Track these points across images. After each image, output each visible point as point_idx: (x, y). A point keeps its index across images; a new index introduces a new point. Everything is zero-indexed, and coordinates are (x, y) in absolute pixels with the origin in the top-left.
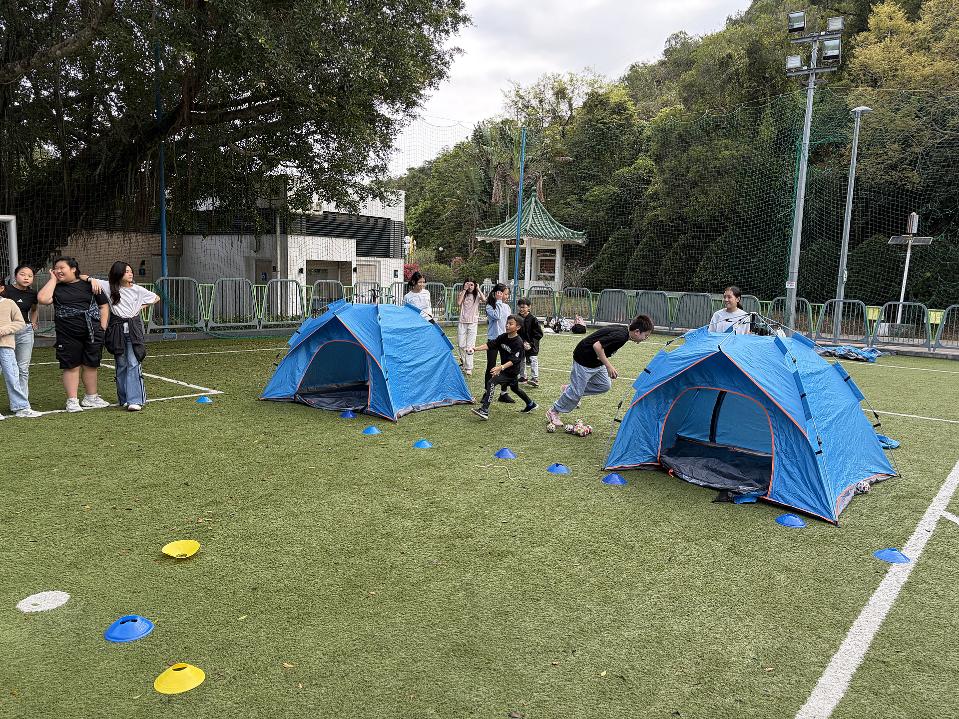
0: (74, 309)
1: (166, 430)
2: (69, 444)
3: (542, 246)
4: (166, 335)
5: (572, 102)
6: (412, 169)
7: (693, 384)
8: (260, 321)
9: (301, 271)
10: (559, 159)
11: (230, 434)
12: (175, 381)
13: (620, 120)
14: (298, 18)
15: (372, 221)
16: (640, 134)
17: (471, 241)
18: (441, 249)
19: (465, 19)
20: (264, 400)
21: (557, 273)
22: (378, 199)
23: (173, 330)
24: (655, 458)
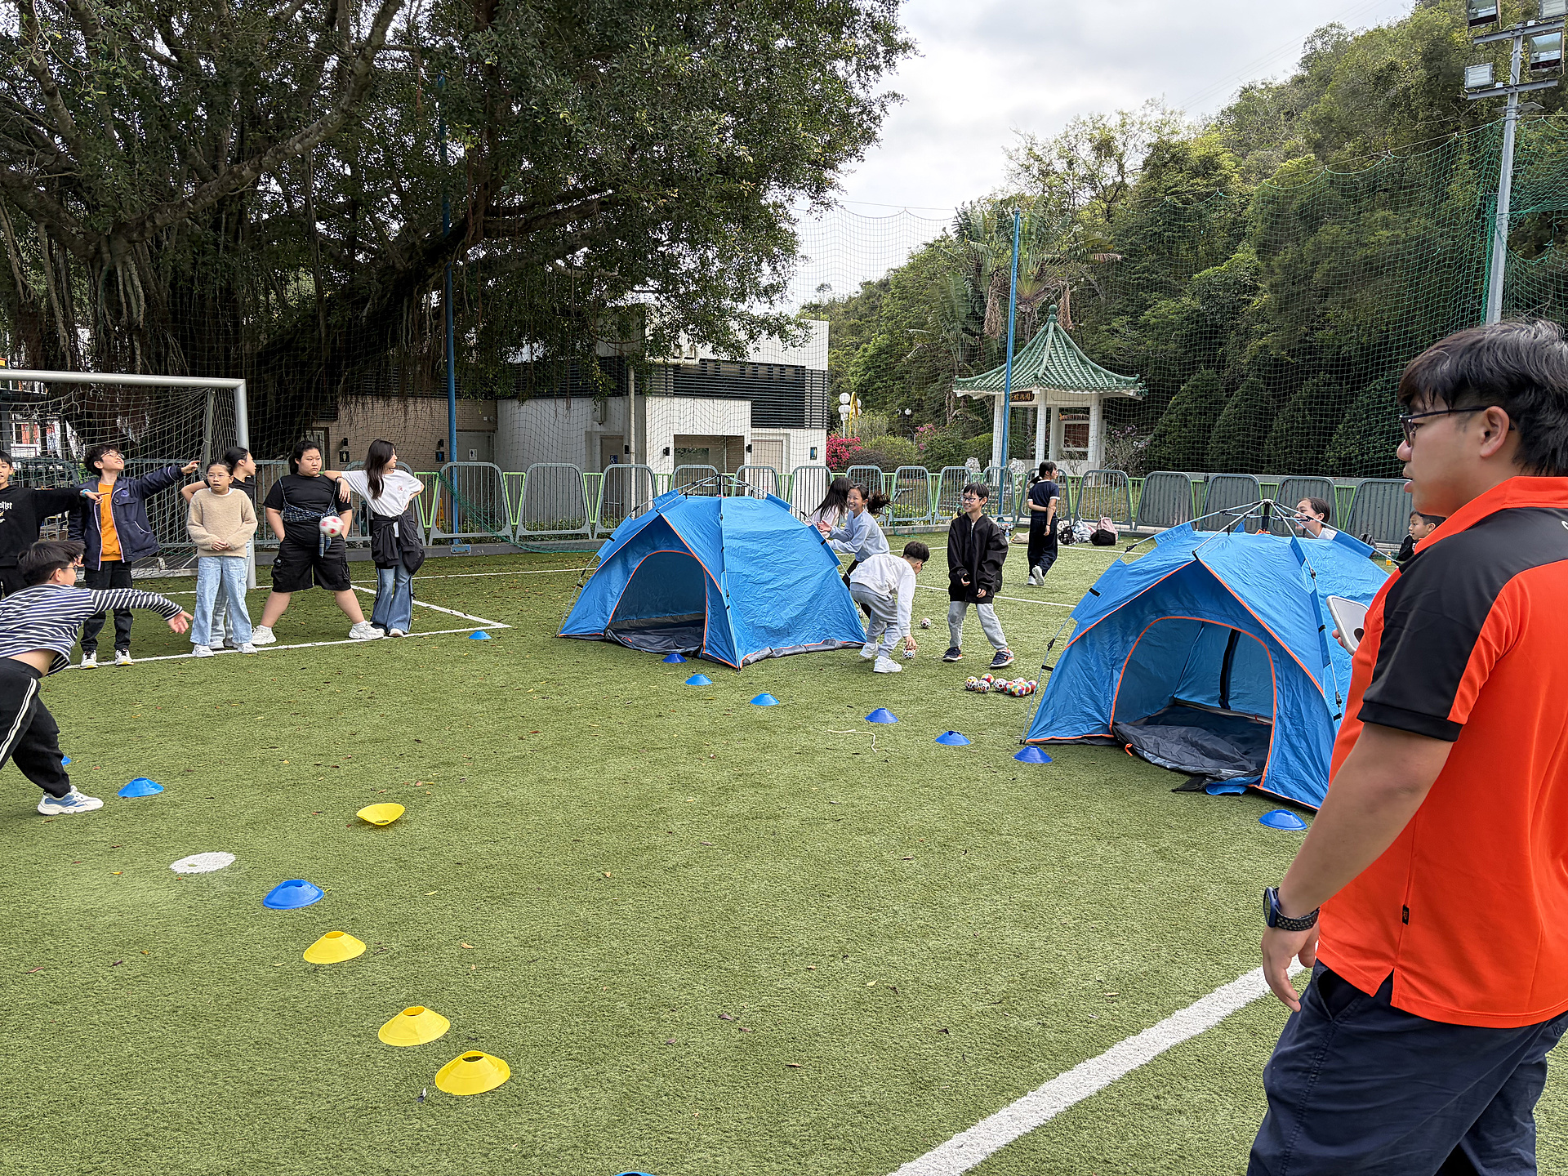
0: (308, 512)
1: (413, 673)
2: (285, 688)
3: (1067, 403)
4: (455, 547)
5: (1123, 161)
6: (869, 283)
7: (1164, 613)
8: (593, 526)
9: (666, 452)
10: (1097, 257)
11: (499, 680)
12: (448, 611)
13: (1207, 186)
14: (619, 77)
15: (776, 371)
16: (1243, 209)
17: (950, 398)
18: (908, 412)
19: (906, 47)
20: (564, 637)
21: (1092, 449)
22: (776, 336)
23: (467, 541)
24: (1107, 726)
